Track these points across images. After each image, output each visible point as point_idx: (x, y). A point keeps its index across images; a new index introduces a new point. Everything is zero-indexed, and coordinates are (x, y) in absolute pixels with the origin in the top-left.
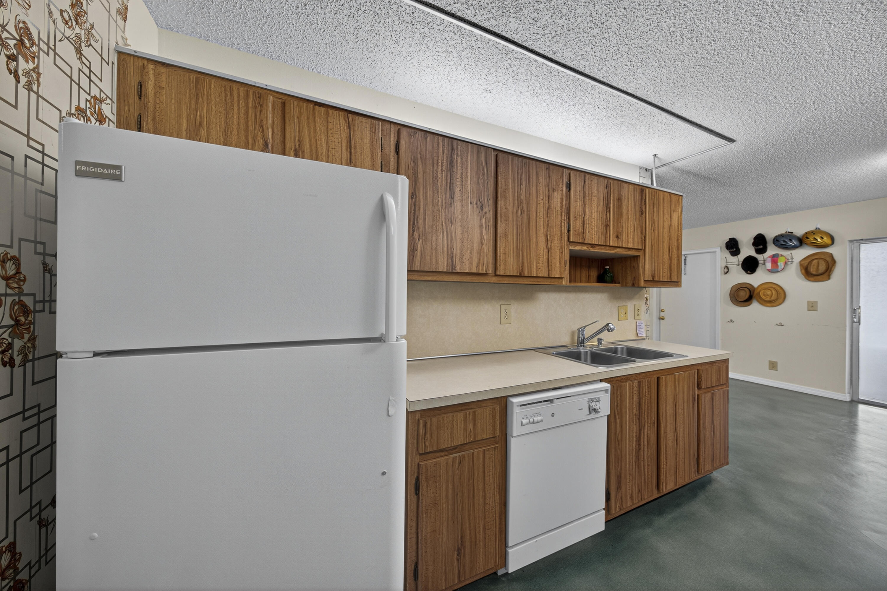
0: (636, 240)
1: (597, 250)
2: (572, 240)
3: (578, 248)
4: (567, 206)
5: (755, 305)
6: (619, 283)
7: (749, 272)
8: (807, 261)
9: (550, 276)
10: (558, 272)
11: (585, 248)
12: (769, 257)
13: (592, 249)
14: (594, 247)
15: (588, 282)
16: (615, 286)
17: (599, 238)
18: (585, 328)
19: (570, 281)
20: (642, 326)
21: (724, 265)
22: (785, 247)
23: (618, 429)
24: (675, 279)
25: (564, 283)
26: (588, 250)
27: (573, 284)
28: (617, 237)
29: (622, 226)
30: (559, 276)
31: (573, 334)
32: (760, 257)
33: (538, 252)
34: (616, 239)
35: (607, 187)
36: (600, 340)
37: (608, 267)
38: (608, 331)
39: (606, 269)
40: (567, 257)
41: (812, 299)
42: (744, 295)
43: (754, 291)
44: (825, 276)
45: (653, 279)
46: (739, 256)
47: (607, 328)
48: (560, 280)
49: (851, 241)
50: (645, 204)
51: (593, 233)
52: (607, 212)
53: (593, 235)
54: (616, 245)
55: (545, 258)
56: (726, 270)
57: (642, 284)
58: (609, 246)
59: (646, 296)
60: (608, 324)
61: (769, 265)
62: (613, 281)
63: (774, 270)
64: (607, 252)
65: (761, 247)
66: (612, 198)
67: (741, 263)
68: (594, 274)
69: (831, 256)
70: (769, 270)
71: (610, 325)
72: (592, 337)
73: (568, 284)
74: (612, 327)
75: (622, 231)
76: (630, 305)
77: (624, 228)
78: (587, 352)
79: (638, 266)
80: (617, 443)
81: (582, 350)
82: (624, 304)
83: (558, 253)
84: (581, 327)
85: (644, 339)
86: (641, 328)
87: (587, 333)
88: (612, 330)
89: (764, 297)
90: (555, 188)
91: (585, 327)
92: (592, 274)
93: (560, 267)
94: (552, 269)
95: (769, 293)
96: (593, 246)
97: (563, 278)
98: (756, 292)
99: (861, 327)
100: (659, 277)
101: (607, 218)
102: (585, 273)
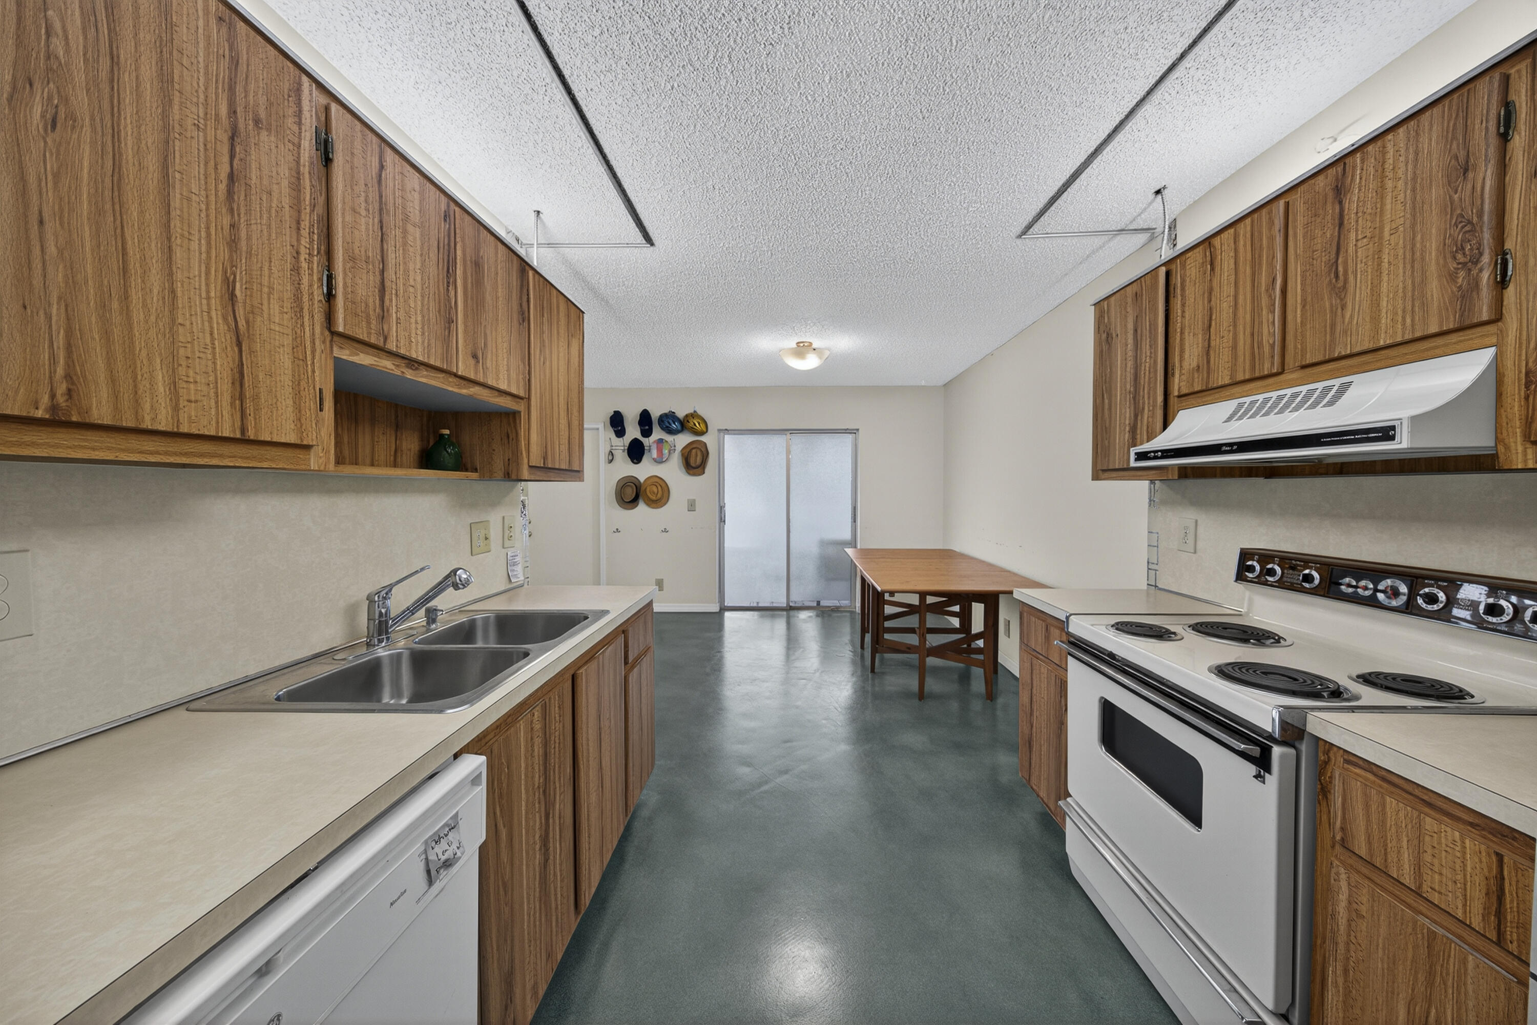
0: (513, 375)
1: (424, 378)
2: (341, 329)
3: (364, 359)
4: (320, 209)
5: (642, 507)
6: (476, 470)
7: (635, 461)
8: (688, 450)
9: (251, 434)
10: (290, 426)
11: (387, 364)
12: (655, 442)
13: (409, 374)
14: (417, 369)
15: (395, 465)
16: (467, 478)
17: (429, 345)
18: (390, 590)
19: (339, 461)
20: (518, 559)
21: (608, 449)
22: (670, 432)
23: (505, 857)
24: (576, 468)
25: (313, 465)
26: (399, 373)
27: (348, 470)
28: (475, 356)
29: (485, 334)
30: (292, 438)
31: (351, 611)
32: (645, 441)
33: (182, 335)
34: (472, 362)
35: (445, 216)
36: (432, 616)
37: (447, 432)
38: (456, 587)
39: (442, 436)
40: (325, 381)
41: (691, 497)
42: (630, 493)
43: (640, 487)
44: (699, 470)
45: (544, 463)
46: (625, 437)
47: (451, 581)
48: (301, 454)
49: (719, 430)
50: (528, 301)
51: (413, 326)
52: (448, 286)
53: (413, 335)
54: (472, 376)
55: (224, 365)
56: (610, 458)
57: (525, 473)
58: (456, 375)
59: (522, 498)
60: (455, 571)
61: (655, 454)
62: (460, 465)
63: (659, 461)
64: (450, 389)
65: (647, 427)
66: (459, 253)
67: (626, 448)
68: (411, 444)
69: (705, 444)
70: (655, 460)
71: (458, 573)
72: (411, 611)
73: (331, 466)
74: (464, 576)
75: (485, 344)
76: (494, 518)
77: (489, 339)
78: (399, 656)
79: (517, 434)
80: (502, 892)
81: (382, 652)
82: (483, 517)
83: (286, 360)
84: (378, 587)
85: (522, 586)
86: (515, 564)
87: (399, 601)
88: (465, 584)
89: (649, 494)
90: (263, 114)
91: (391, 587)
92: (405, 445)
93: (298, 409)
94: (257, 409)
95: (655, 489)
96: (413, 363)
97: (308, 447)
98: (643, 489)
99: (726, 526)
100: (553, 461)
101: (449, 301)
102: (384, 442)
